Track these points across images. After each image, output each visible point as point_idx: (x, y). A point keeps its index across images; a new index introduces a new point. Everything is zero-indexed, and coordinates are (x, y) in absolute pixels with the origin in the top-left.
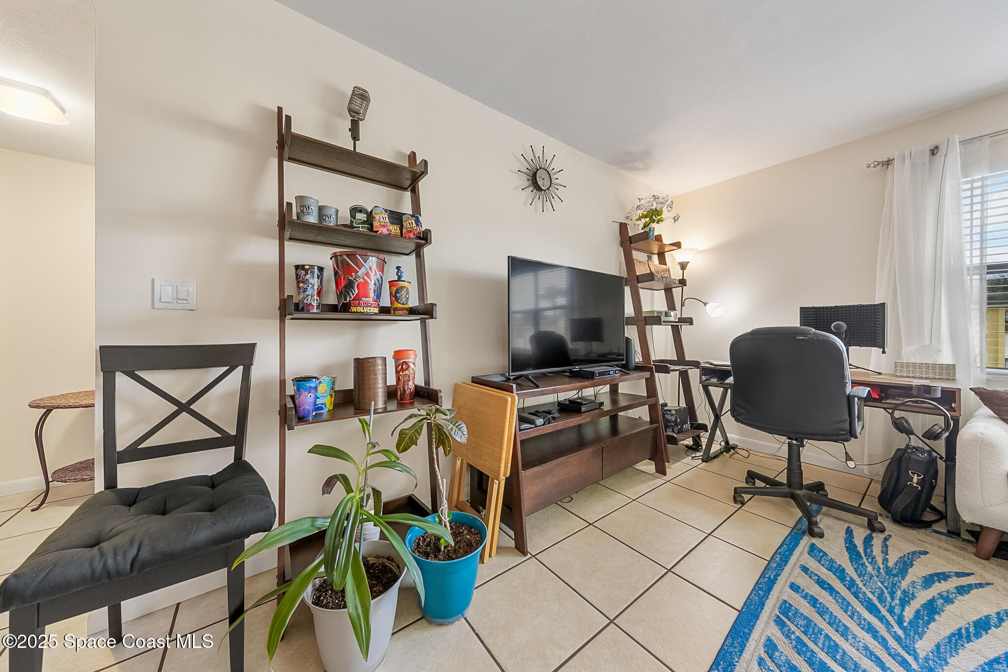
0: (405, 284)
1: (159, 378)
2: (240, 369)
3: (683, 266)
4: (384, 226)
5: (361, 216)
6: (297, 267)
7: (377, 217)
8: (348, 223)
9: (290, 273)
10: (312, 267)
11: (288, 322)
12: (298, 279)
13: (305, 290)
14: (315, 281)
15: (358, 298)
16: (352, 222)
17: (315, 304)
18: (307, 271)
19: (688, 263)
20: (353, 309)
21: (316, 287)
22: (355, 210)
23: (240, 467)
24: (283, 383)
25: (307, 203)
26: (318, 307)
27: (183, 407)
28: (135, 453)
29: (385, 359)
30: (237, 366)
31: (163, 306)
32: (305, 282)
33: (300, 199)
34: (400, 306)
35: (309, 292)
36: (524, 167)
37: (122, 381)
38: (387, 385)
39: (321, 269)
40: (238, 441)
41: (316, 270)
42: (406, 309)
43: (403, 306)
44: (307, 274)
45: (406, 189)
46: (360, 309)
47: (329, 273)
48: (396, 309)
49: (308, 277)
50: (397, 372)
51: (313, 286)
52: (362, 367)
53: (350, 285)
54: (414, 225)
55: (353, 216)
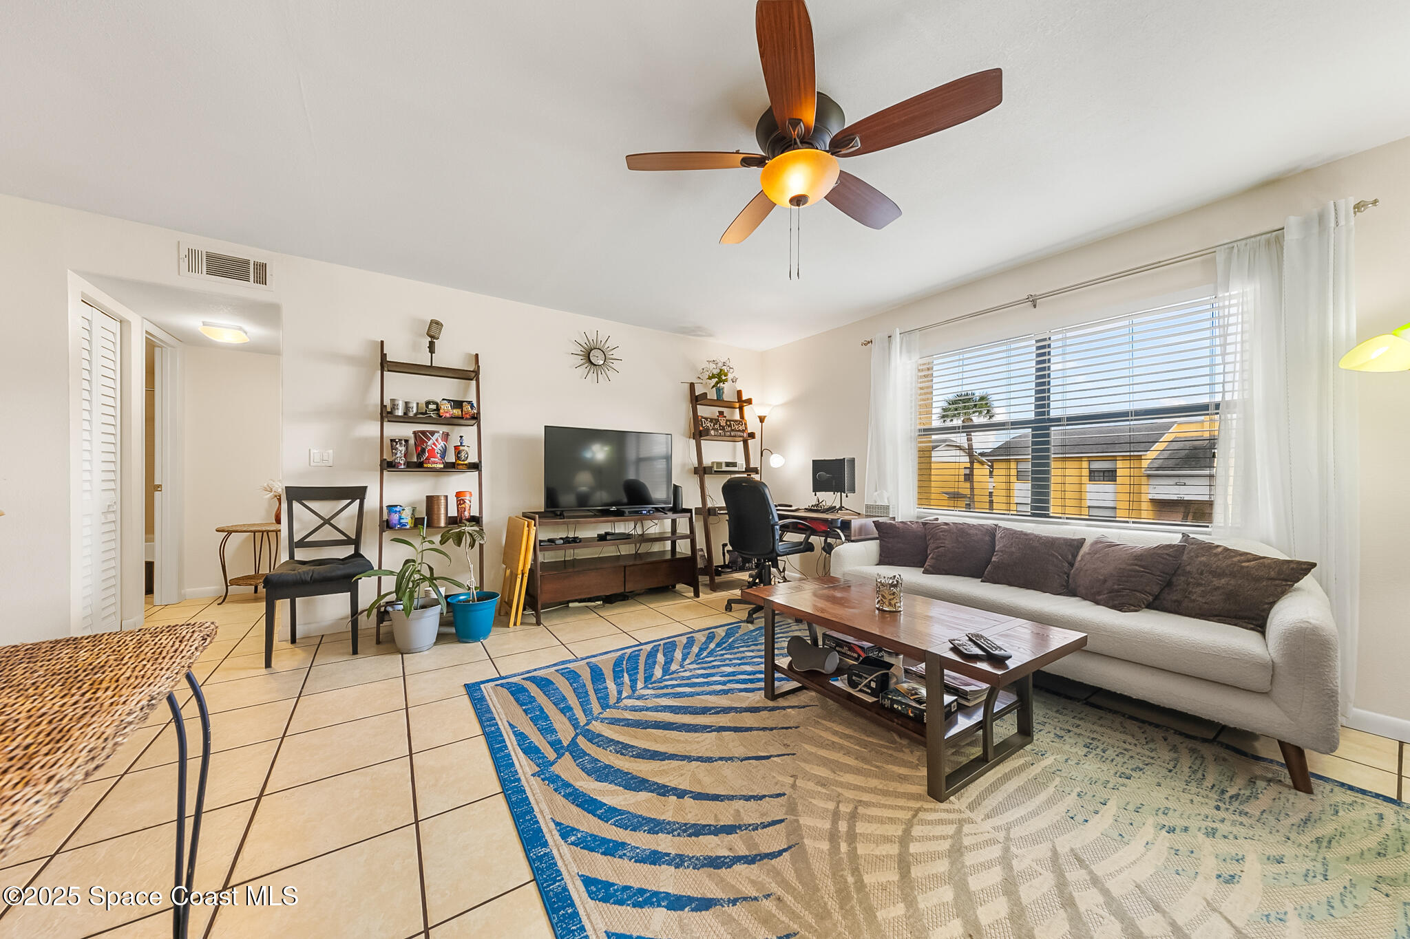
0: (466, 448)
1: (313, 505)
2: (358, 501)
3: (762, 419)
4: (447, 410)
5: (432, 407)
6: (392, 440)
7: (442, 407)
8: (424, 411)
9: (387, 442)
10: (400, 440)
11: (385, 473)
12: (393, 448)
13: (396, 454)
14: (403, 449)
15: (428, 459)
16: (426, 411)
17: (402, 462)
18: (397, 443)
19: (765, 417)
20: (425, 465)
21: (403, 452)
22: (428, 403)
23: (357, 554)
24: (381, 508)
25: (396, 403)
26: (404, 464)
27: (327, 522)
28: (302, 544)
29: (446, 497)
30: (356, 499)
31: (315, 464)
32: (396, 449)
33: (393, 400)
34: (460, 462)
35: (399, 455)
36: (578, 350)
37: (296, 505)
38: (449, 515)
39: (406, 441)
40: (356, 542)
41: (403, 442)
42: (466, 464)
43: (462, 462)
44: (397, 444)
45: (472, 380)
46: (430, 465)
47: (412, 442)
48: (458, 464)
49: (398, 446)
50: (458, 506)
51: (401, 451)
52: (431, 501)
53: (423, 451)
54: (470, 409)
55: (427, 407)
